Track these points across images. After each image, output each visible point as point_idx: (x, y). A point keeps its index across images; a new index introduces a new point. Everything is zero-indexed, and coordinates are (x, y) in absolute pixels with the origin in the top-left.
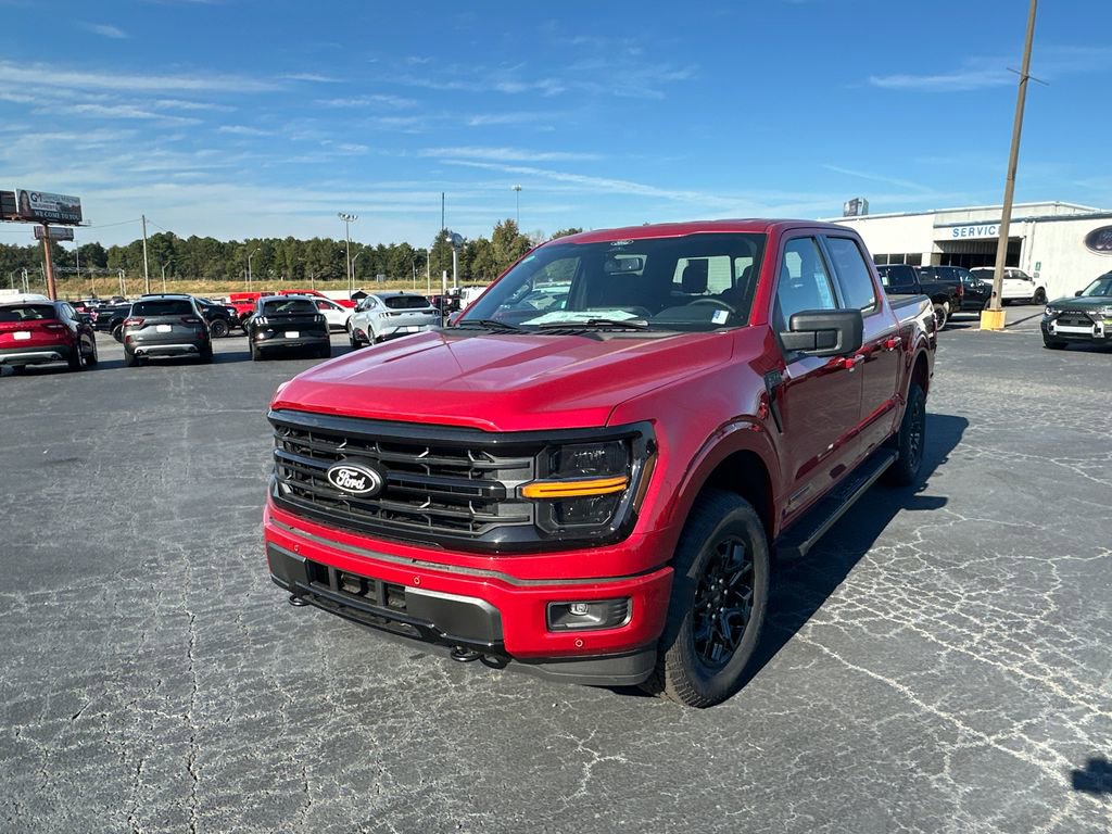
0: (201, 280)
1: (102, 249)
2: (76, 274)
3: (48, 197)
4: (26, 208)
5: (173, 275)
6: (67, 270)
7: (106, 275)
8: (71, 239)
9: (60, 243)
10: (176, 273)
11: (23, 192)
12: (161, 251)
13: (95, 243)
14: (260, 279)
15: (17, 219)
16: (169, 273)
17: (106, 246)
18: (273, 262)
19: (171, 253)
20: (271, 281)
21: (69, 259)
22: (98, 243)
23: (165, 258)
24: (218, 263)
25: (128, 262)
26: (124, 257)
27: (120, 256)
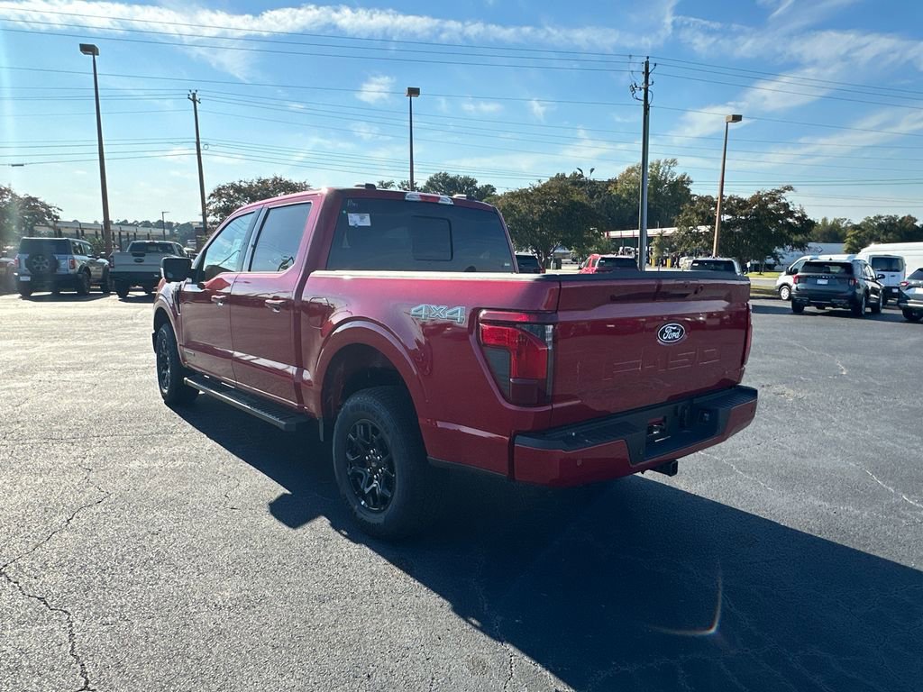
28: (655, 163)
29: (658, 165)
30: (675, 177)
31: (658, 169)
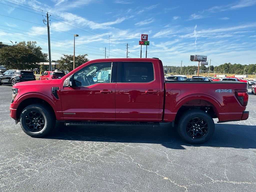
0: (234, 74)
1: (213, 67)
2: (207, 72)
3: (201, 56)
4: (196, 58)
5: (227, 73)
6: (205, 71)
7: (213, 72)
8: (207, 65)
9: (205, 65)
10: (228, 72)
11: (196, 55)
12: (225, 67)
13: (212, 65)
14: (250, 74)
15: (194, 61)
16: (226, 72)
17: (214, 66)
18: (255, 70)
19: (228, 68)
20: (253, 75)
21: (206, 69)
22: (213, 66)
23: (226, 69)
24: (239, 70)
25: (218, 70)
26: (218, 68)
27: (216, 68)
28: (29, 42)
29: (30, 43)
30: (36, 47)
31: (30, 44)
